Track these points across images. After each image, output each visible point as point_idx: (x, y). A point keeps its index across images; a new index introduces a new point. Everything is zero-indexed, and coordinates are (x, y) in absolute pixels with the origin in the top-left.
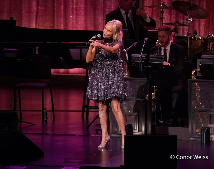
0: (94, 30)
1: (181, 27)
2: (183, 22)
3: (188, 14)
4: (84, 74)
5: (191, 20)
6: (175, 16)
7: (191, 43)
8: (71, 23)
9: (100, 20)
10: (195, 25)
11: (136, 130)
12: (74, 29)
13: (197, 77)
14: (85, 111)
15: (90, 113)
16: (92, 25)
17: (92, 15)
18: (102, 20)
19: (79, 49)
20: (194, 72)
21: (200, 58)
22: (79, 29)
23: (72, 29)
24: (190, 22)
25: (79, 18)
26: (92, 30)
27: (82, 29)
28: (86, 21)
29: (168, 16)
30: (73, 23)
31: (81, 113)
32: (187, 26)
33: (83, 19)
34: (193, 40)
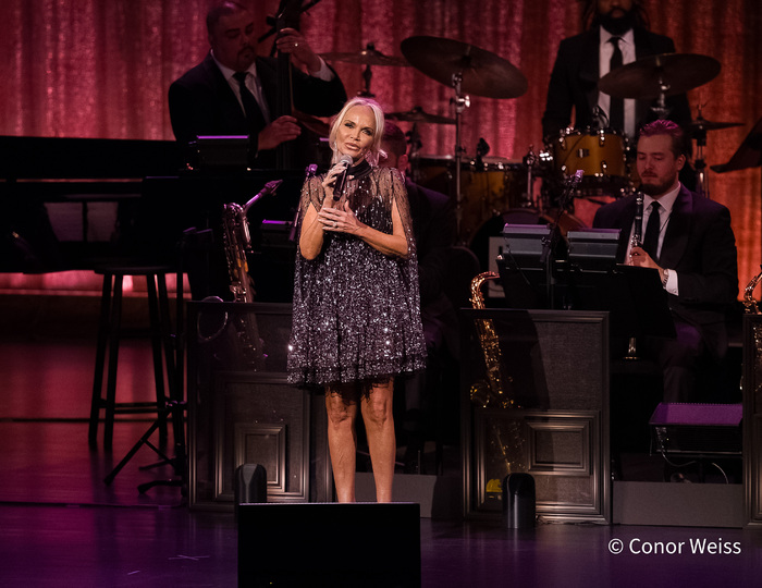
0: (131, 137)
1: (434, 127)
2: (441, 111)
3: (455, 82)
4: (96, 289)
5: (468, 104)
6: (410, 89)
7: (467, 182)
8: (50, 114)
9: (153, 104)
10: (481, 118)
11: (279, 485)
12: (62, 135)
13: (487, 301)
14: (102, 420)
15: (117, 427)
16: (125, 121)
17: (124, 84)
18: (157, 102)
19: (80, 205)
20: (477, 283)
21: (498, 233)
22: (78, 134)
23: (53, 135)
24: (463, 108)
25: (79, 97)
26: (123, 137)
27: (87, 134)
28: (101, 104)
29: (388, 88)
30: (56, 114)
31: (86, 427)
32: (455, 122)
33: (92, 100)
34: (475, 172)
